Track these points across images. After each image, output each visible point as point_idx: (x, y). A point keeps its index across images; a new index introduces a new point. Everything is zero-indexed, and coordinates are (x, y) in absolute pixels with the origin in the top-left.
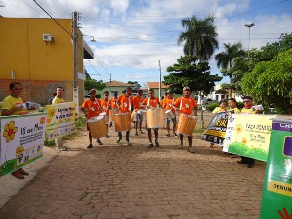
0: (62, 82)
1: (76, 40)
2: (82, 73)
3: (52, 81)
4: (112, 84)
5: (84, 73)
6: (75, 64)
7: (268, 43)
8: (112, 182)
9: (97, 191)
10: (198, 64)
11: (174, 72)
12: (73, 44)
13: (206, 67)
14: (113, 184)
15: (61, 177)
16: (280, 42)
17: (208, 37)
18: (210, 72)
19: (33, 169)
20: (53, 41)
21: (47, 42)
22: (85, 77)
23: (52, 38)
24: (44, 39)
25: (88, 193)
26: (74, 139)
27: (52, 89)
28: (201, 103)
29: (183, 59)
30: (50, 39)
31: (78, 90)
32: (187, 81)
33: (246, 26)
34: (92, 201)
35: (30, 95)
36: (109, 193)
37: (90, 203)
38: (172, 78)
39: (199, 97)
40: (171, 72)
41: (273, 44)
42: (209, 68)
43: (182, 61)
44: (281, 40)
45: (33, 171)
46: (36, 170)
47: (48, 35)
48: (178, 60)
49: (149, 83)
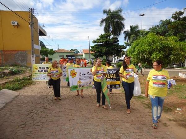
0: (25, 51)
1: (32, 25)
2: (39, 45)
3: (18, 51)
4: (59, 51)
5: (40, 45)
6: (32, 41)
7: (153, 26)
8: (46, 107)
9: (37, 111)
10: (112, 38)
11: (97, 43)
12: (30, 28)
13: (116, 40)
14: (46, 108)
15: (19, 106)
16: (160, 25)
17: (118, 22)
18: (119, 43)
19: (3, 102)
20: (18, 25)
21: (14, 26)
22: (40, 47)
23: (18, 24)
24: (12, 24)
25: (32, 113)
26: (30, 86)
27: (19, 55)
28: (114, 62)
29: (102, 35)
30: (16, 24)
31: (34, 56)
32: (105, 49)
33: (140, 15)
34: (33, 116)
35: (4, 59)
36: (43, 112)
37: (31, 117)
38: (96, 47)
39: (113, 59)
40: (95, 44)
41: (156, 26)
42: (118, 41)
43: (102, 36)
44: (160, 24)
45: (3, 103)
46: (5, 103)
47: (15, 21)
48: (99, 36)
49: (83, 50)
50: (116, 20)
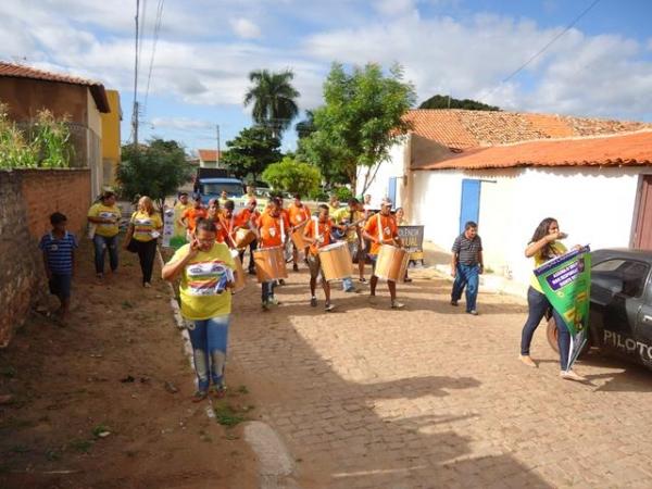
11: (235, 147)
17: (285, 99)
29: (248, 130)
32: (250, 161)
38: (233, 154)
40: (232, 147)
43: (245, 133)
48: (241, 133)
49: (201, 151)
50: (281, 95)
